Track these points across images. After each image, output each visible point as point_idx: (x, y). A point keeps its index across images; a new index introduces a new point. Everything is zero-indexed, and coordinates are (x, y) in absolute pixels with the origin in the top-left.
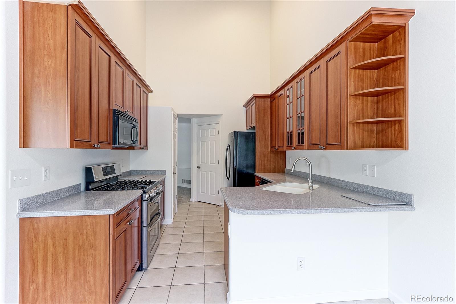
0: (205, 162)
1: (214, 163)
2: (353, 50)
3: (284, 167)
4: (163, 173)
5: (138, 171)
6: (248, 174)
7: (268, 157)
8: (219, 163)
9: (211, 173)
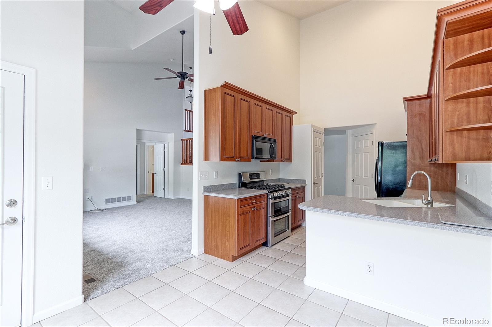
0: (360, 175)
1: (368, 177)
2: (452, 47)
4: (304, 181)
5: (285, 179)
8: (372, 176)
9: (365, 187)
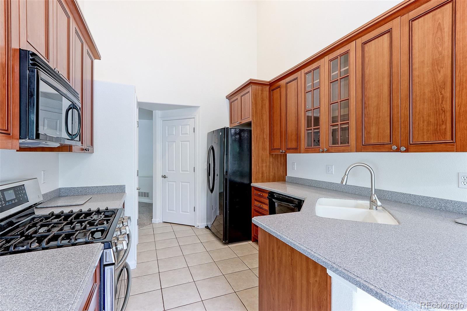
0: (174, 169)
1: (187, 171)
3: (285, 175)
6: (242, 184)
7: (266, 162)
8: (194, 170)
9: (183, 183)
